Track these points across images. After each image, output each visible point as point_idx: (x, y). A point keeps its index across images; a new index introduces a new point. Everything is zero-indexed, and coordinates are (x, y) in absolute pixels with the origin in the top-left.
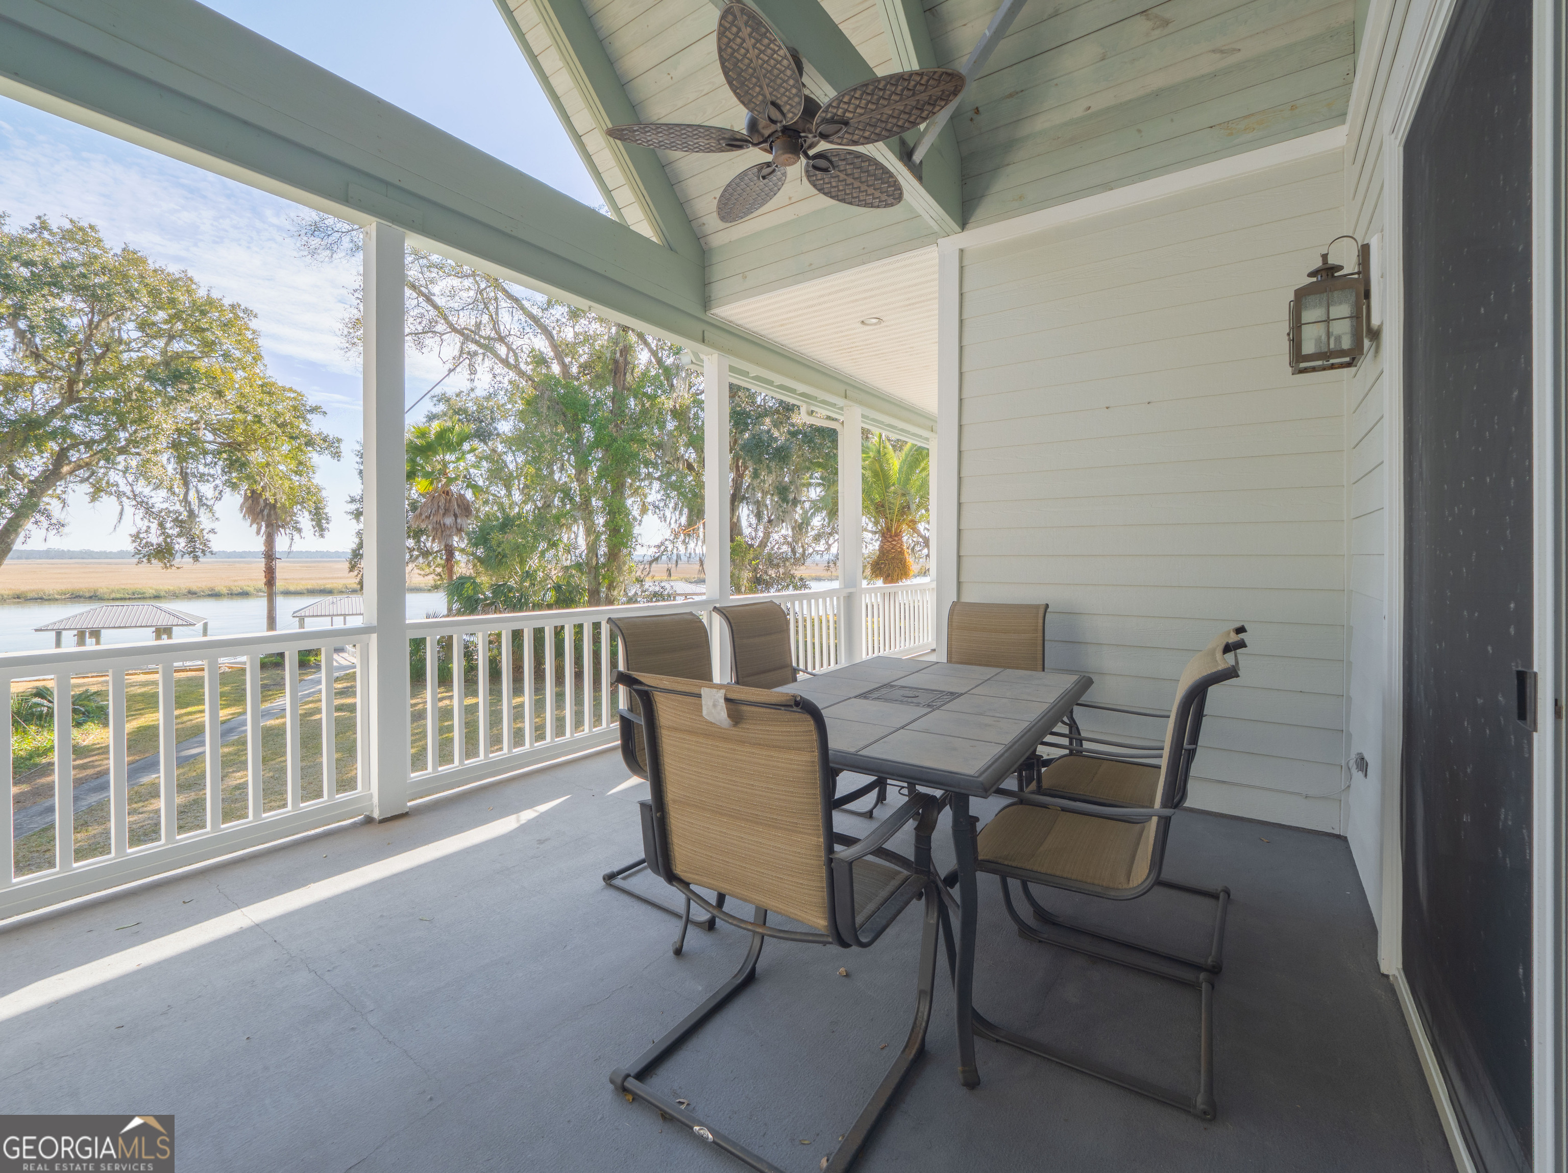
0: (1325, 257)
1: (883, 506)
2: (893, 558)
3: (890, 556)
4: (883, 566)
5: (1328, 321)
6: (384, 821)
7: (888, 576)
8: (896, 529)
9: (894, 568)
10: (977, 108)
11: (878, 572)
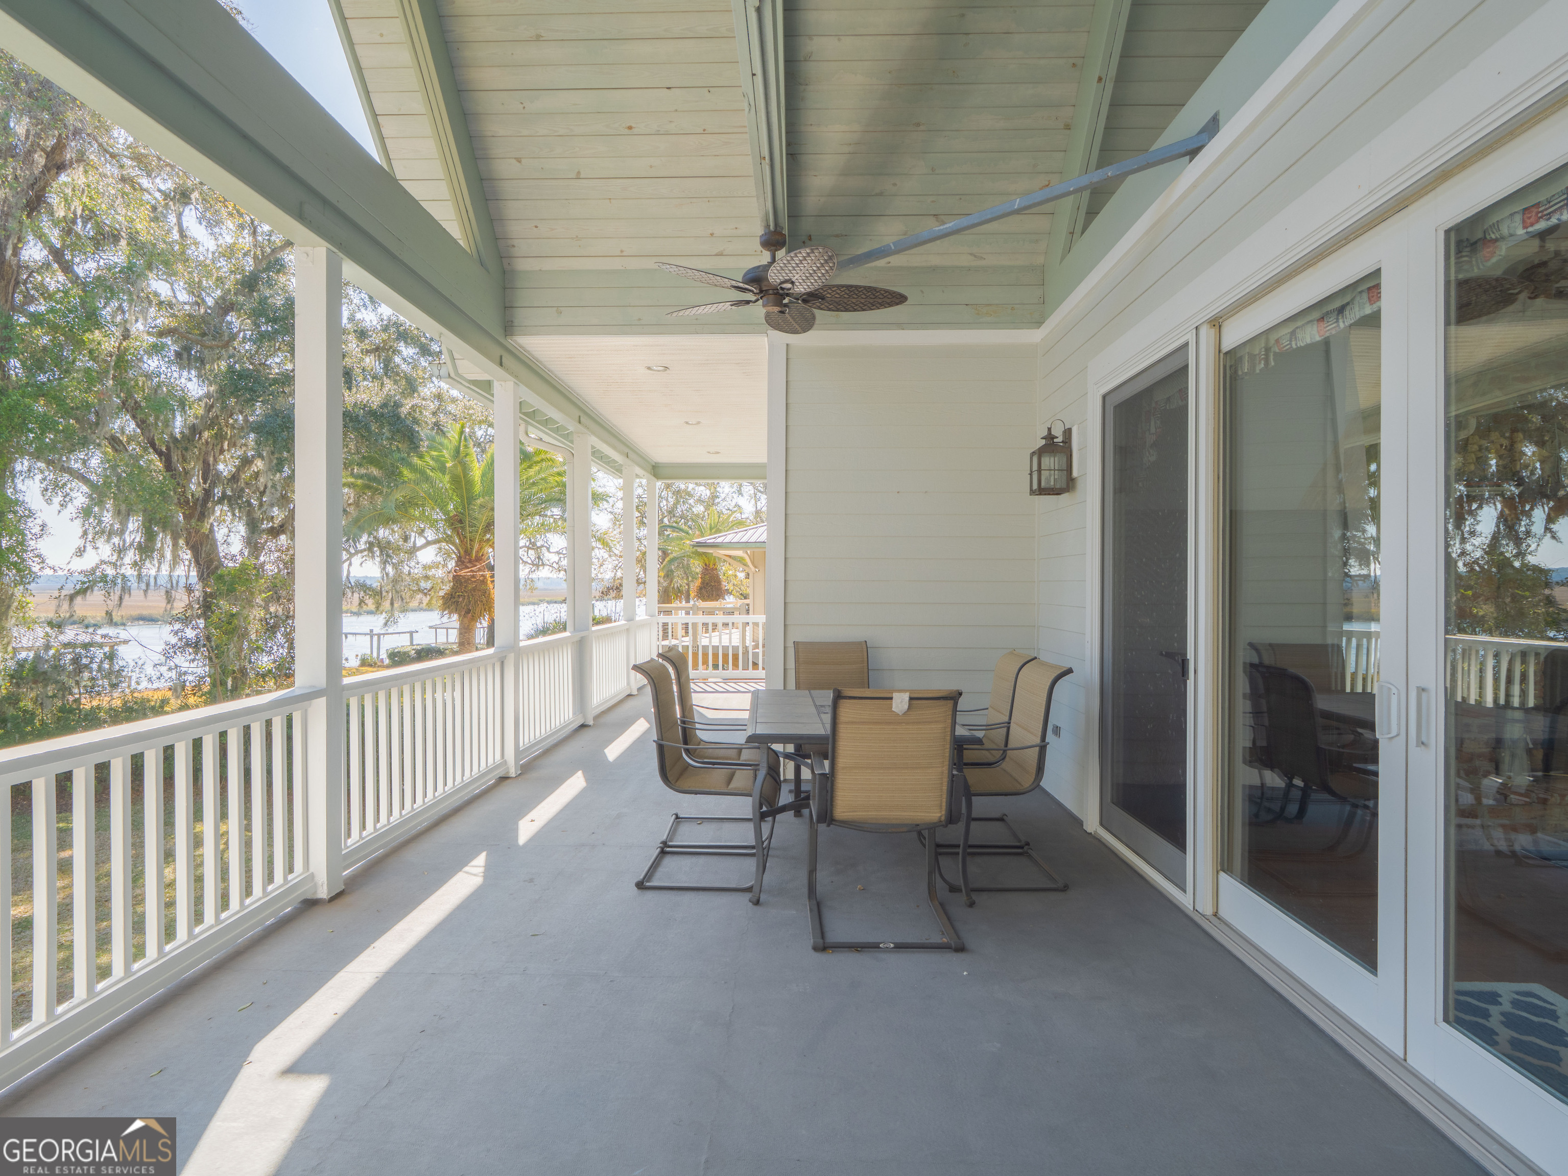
0: (1049, 429)
1: (461, 522)
2: (474, 589)
3: (470, 587)
4: (461, 599)
5: (1054, 470)
6: (332, 899)
7: (468, 611)
8: (477, 552)
9: (476, 602)
10: (810, 236)
11: (453, 607)
